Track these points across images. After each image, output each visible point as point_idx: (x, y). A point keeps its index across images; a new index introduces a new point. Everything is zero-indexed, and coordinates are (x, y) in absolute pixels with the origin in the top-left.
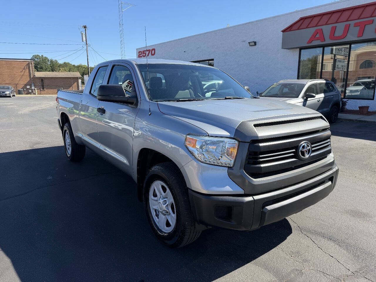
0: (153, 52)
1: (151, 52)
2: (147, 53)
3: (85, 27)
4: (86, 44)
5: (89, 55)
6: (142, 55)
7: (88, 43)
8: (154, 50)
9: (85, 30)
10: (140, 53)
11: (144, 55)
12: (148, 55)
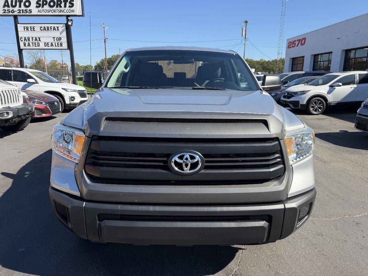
0: (303, 41)
1: (302, 41)
2: (297, 43)
3: (246, 22)
4: (245, 38)
5: (246, 49)
6: (291, 46)
7: (246, 37)
8: (305, 39)
9: (246, 25)
10: (290, 44)
11: (294, 45)
12: (297, 46)
